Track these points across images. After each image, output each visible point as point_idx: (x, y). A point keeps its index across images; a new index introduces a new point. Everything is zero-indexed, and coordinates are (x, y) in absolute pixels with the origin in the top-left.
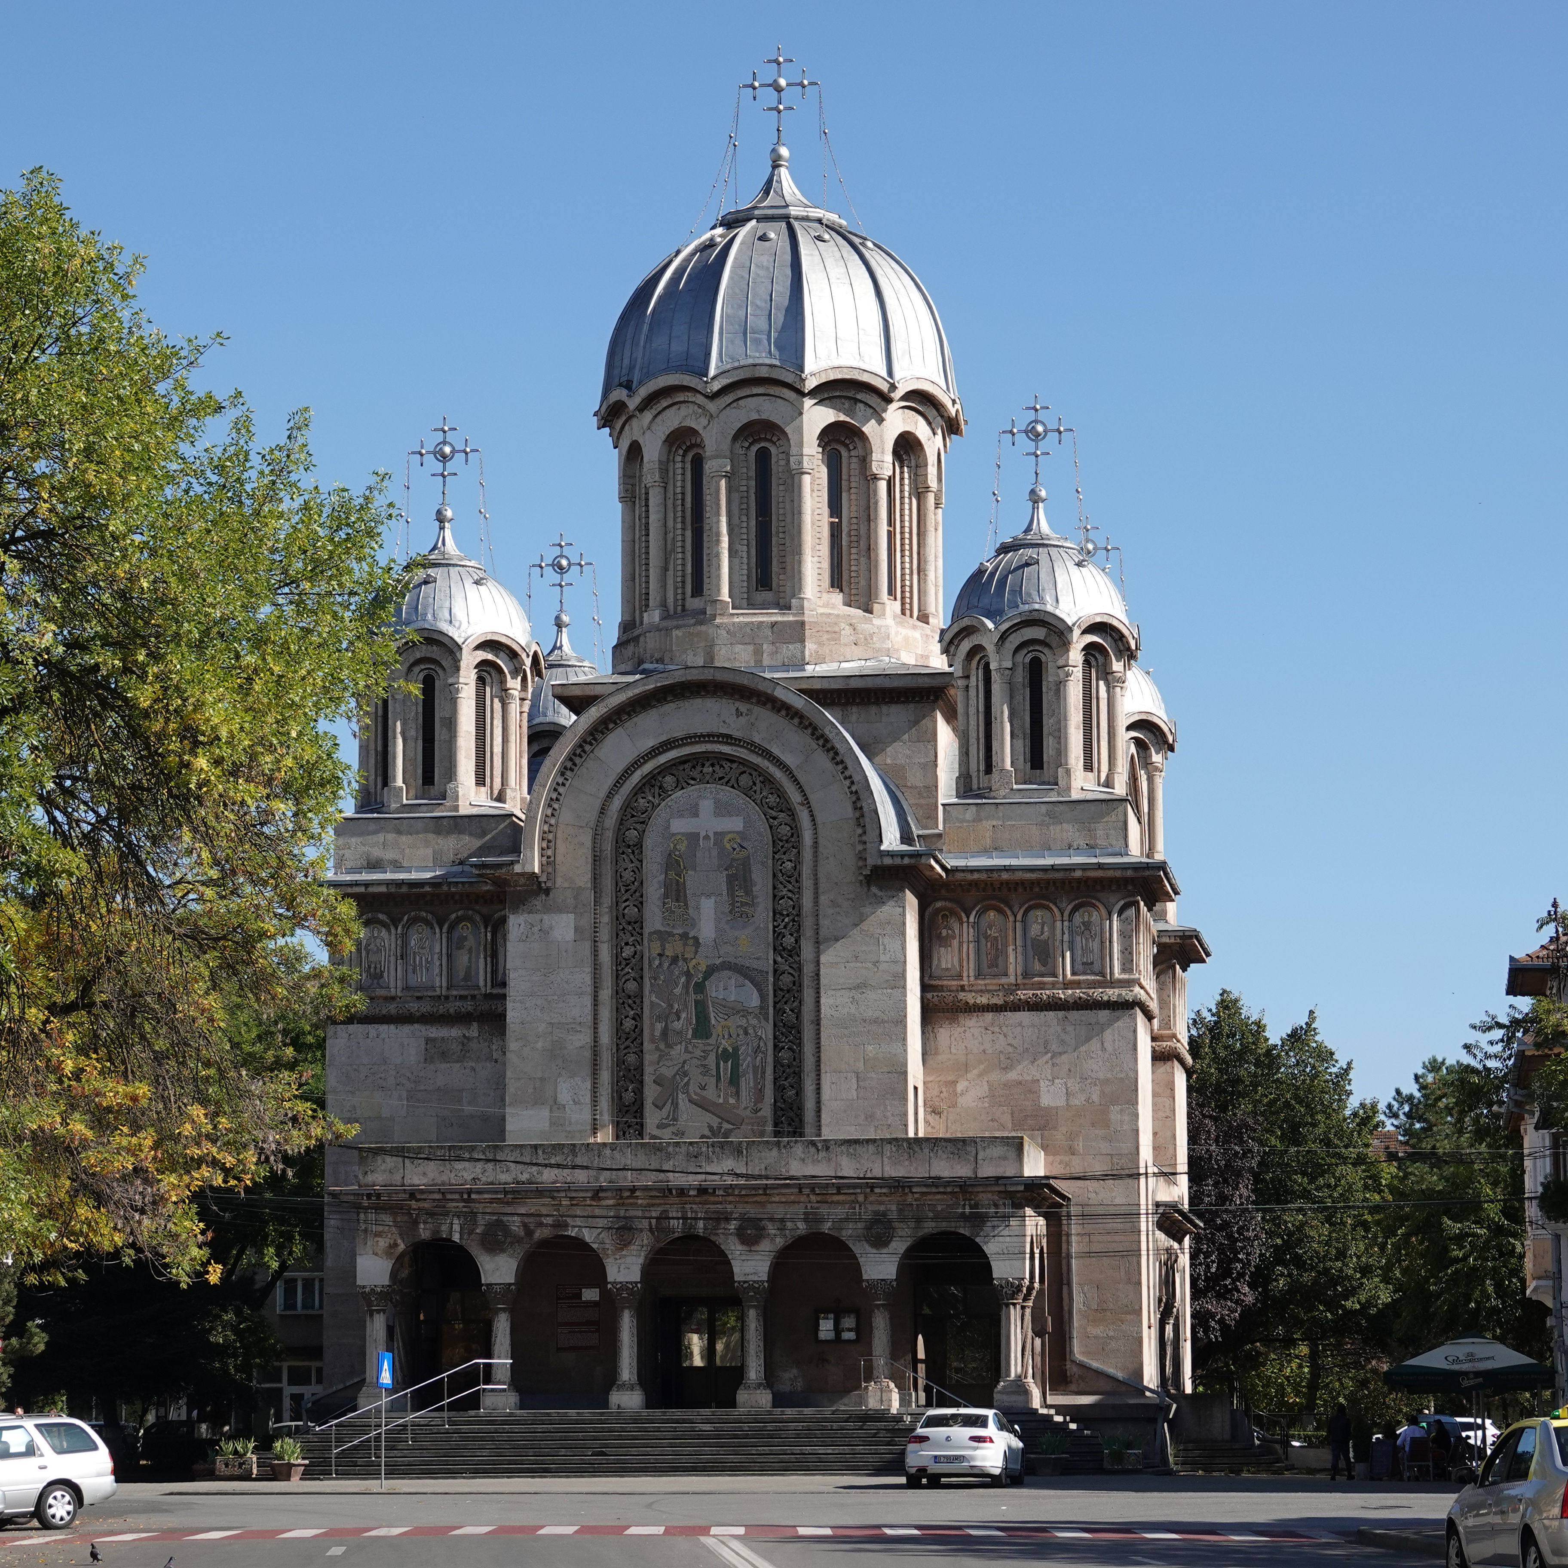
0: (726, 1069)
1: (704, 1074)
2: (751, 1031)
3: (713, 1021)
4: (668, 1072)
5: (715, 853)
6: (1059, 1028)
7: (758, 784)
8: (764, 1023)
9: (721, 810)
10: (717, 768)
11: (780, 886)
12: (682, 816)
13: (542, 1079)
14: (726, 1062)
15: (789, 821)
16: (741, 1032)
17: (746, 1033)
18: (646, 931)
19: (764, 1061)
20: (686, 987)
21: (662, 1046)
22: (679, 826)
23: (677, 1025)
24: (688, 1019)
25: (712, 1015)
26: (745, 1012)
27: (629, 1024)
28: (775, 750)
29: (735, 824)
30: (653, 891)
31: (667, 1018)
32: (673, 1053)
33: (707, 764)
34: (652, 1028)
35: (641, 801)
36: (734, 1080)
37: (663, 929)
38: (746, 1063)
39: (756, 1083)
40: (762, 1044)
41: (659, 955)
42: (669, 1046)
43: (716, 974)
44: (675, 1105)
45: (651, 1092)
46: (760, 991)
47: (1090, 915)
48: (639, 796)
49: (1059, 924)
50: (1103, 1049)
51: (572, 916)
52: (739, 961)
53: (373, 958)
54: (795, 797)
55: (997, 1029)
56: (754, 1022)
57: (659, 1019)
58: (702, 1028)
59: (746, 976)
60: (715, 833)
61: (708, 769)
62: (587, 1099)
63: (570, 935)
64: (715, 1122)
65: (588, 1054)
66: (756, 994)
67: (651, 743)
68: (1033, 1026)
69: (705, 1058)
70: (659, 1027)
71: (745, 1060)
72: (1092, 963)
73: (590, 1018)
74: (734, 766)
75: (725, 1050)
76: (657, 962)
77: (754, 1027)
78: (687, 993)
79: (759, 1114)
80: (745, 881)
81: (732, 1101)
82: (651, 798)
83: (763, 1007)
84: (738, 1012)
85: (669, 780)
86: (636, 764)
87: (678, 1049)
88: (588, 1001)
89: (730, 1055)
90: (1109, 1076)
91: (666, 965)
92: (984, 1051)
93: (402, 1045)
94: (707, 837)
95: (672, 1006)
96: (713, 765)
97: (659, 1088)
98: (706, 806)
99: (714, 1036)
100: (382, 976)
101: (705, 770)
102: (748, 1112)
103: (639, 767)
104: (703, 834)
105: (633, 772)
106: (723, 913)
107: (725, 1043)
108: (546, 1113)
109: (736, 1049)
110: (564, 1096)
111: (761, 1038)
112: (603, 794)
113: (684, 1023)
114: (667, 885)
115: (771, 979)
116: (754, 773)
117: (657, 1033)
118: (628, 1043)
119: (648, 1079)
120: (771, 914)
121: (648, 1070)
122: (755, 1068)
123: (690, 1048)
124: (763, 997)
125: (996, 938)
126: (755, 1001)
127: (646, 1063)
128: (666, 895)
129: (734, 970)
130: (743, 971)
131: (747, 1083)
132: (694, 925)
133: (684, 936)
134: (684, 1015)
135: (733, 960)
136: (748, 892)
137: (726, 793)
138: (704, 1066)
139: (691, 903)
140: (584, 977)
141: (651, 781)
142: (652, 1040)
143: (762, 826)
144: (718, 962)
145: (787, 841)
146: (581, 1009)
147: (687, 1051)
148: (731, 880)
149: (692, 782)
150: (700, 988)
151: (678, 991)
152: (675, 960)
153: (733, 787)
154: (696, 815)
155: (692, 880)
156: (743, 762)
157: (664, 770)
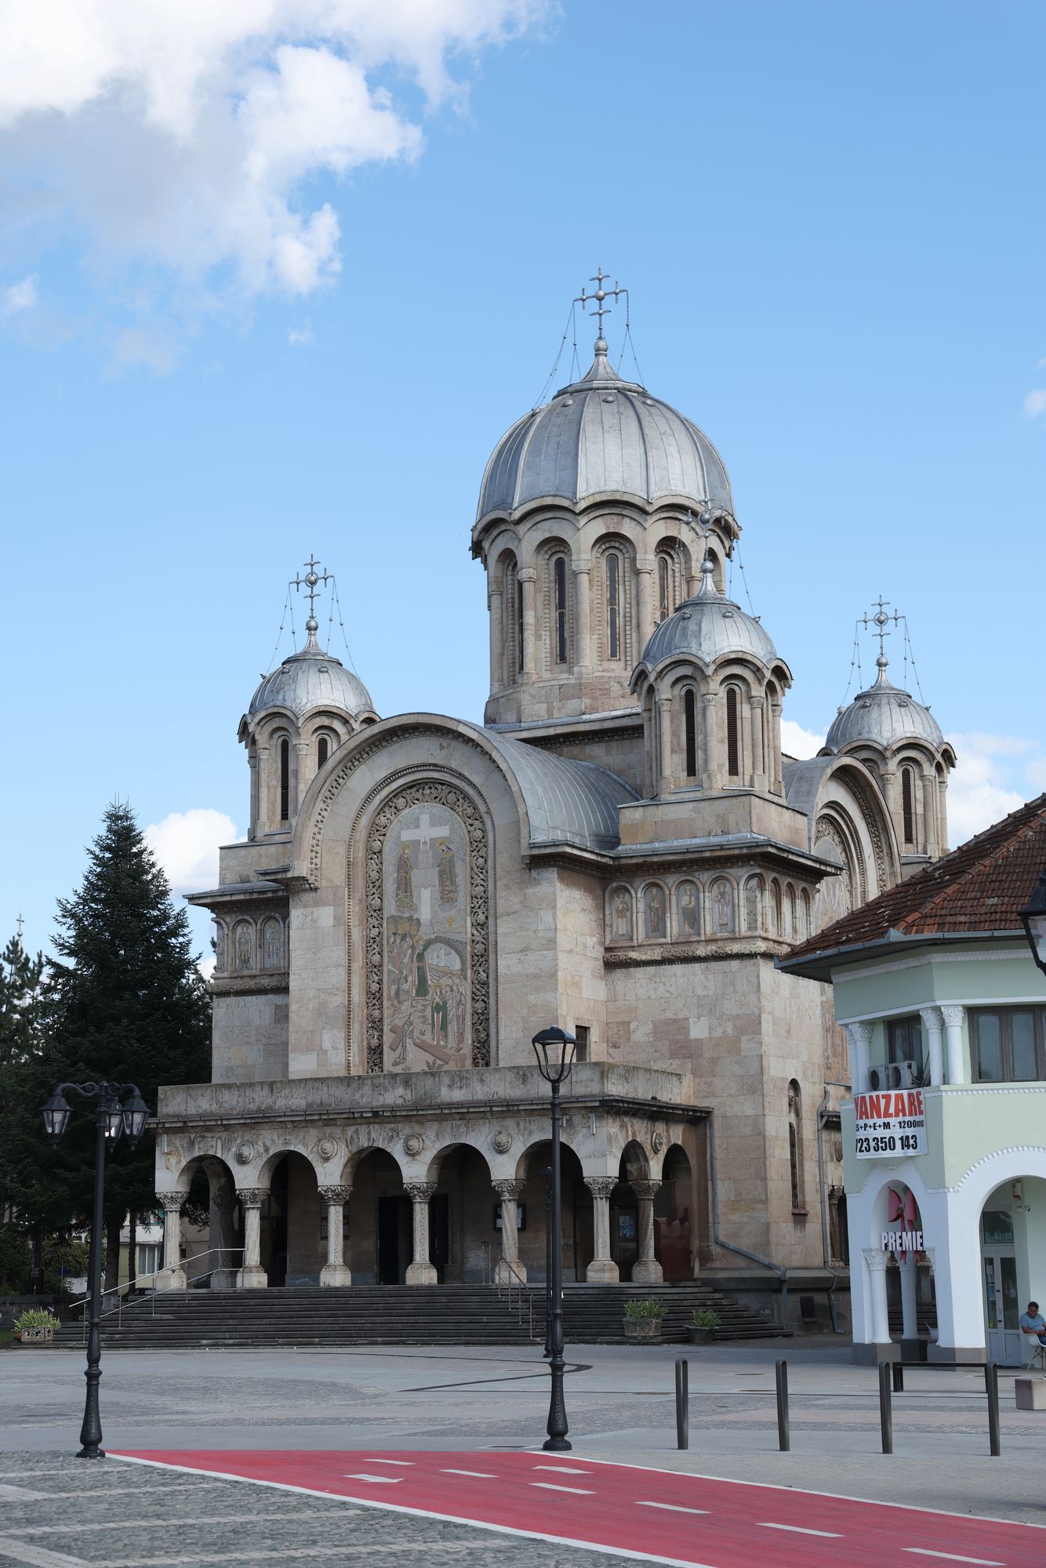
0: (438, 1018)
1: (423, 1023)
2: (455, 989)
3: (429, 982)
4: (399, 1023)
5: (430, 854)
6: (702, 977)
7: (461, 800)
8: (464, 982)
9: (435, 822)
10: (433, 790)
11: (476, 876)
12: (408, 828)
13: (312, 1032)
14: (438, 1013)
15: (482, 827)
16: (448, 989)
17: (452, 990)
18: (385, 916)
19: (464, 1011)
20: (412, 958)
21: (396, 1003)
22: (407, 835)
23: (405, 987)
24: (413, 982)
25: (429, 977)
26: (450, 974)
27: (375, 987)
28: (466, 773)
29: (443, 832)
30: (390, 886)
31: (399, 981)
32: (403, 1008)
33: (426, 787)
34: (389, 990)
35: (382, 818)
36: (444, 1027)
37: (396, 914)
38: (452, 1013)
39: (459, 1029)
40: (463, 998)
41: (394, 934)
42: (400, 1003)
43: (431, 946)
44: (404, 1047)
45: (388, 1038)
46: (461, 957)
47: (725, 887)
48: (382, 815)
49: (701, 894)
50: (736, 992)
51: (332, 908)
52: (447, 935)
53: (243, 948)
54: (482, 808)
55: (658, 980)
56: (457, 981)
57: (393, 982)
58: (422, 988)
59: (451, 946)
60: (431, 839)
61: (427, 791)
62: (342, 1045)
63: (331, 922)
64: (431, 1059)
65: (343, 1011)
66: (458, 961)
67: (383, 774)
68: (684, 976)
69: (424, 1010)
70: (394, 988)
71: (450, 1011)
72: (727, 924)
73: (344, 984)
74: (444, 787)
75: (438, 1004)
76: (392, 940)
77: (457, 985)
78: (412, 961)
79: (461, 1052)
80: (451, 874)
81: (442, 1043)
82: (389, 816)
83: (463, 970)
84: (446, 974)
85: (400, 802)
86: (376, 790)
87: (407, 1004)
88: (342, 972)
89: (440, 1008)
90: (740, 1012)
91: (398, 941)
92: (649, 997)
93: (260, 1011)
94: (425, 843)
95: (402, 972)
96: (430, 788)
97: (394, 1035)
98: (425, 819)
99: (430, 993)
100: (249, 961)
101: (425, 792)
102: (453, 1051)
103: (378, 793)
104: (422, 841)
105: (374, 797)
106: (436, 899)
107: (437, 999)
108: (314, 1056)
109: (445, 1003)
110: (327, 1044)
111: (462, 994)
112: (353, 815)
113: (410, 985)
114: (398, 882)
115: (469, 948)
116: (458, 792)
117: (393, 993)
118: (375, 1001)
119: (386, 1029)
120: (468, 898)
121: (386, 1022)
122: (458, 1017)
123: (414, 1003)
124: (463, 962)
125: (657, 908)
126: (457, 965)
127: (385, 1016)
128: (398, 889)
129: (444, 943)
130: (449, 943)
131: (453, 1028)
132: (416, 910)
133: (410, 918)
134: (410, 979)
135: (443, 935)
136: (453, 882)
137: (437, 808)
138: (424, 1017)
139: (415, 893)
140: (340, 954)
141: (387, 803)
142: (389, 999)
143: (463, 830)
144: (433, 936)
145: (480, 841)
146: (338, 977)
147: (412, 1006)
148: (441, 873)
149: (416, 802)
150: (421, 957)
151: (406, 960)
152: (404, 937)
153: (443, 804)
154: (418, 827)
155: (416, 876)
156: (450, 785)
157: (397, 793)
